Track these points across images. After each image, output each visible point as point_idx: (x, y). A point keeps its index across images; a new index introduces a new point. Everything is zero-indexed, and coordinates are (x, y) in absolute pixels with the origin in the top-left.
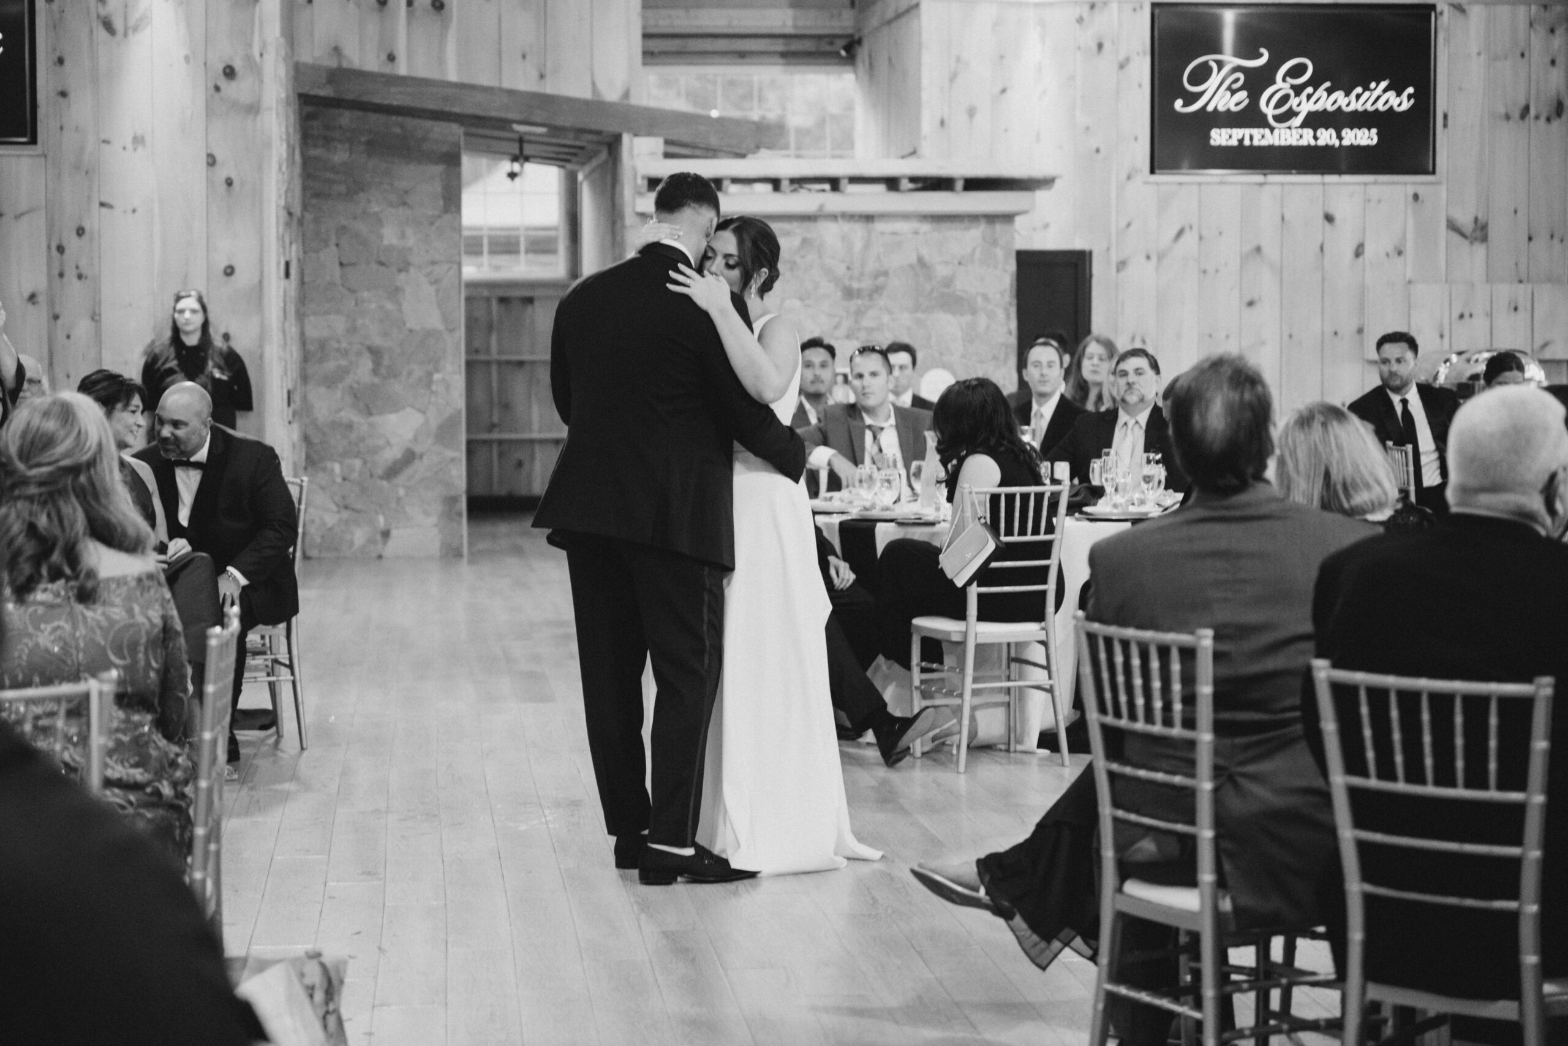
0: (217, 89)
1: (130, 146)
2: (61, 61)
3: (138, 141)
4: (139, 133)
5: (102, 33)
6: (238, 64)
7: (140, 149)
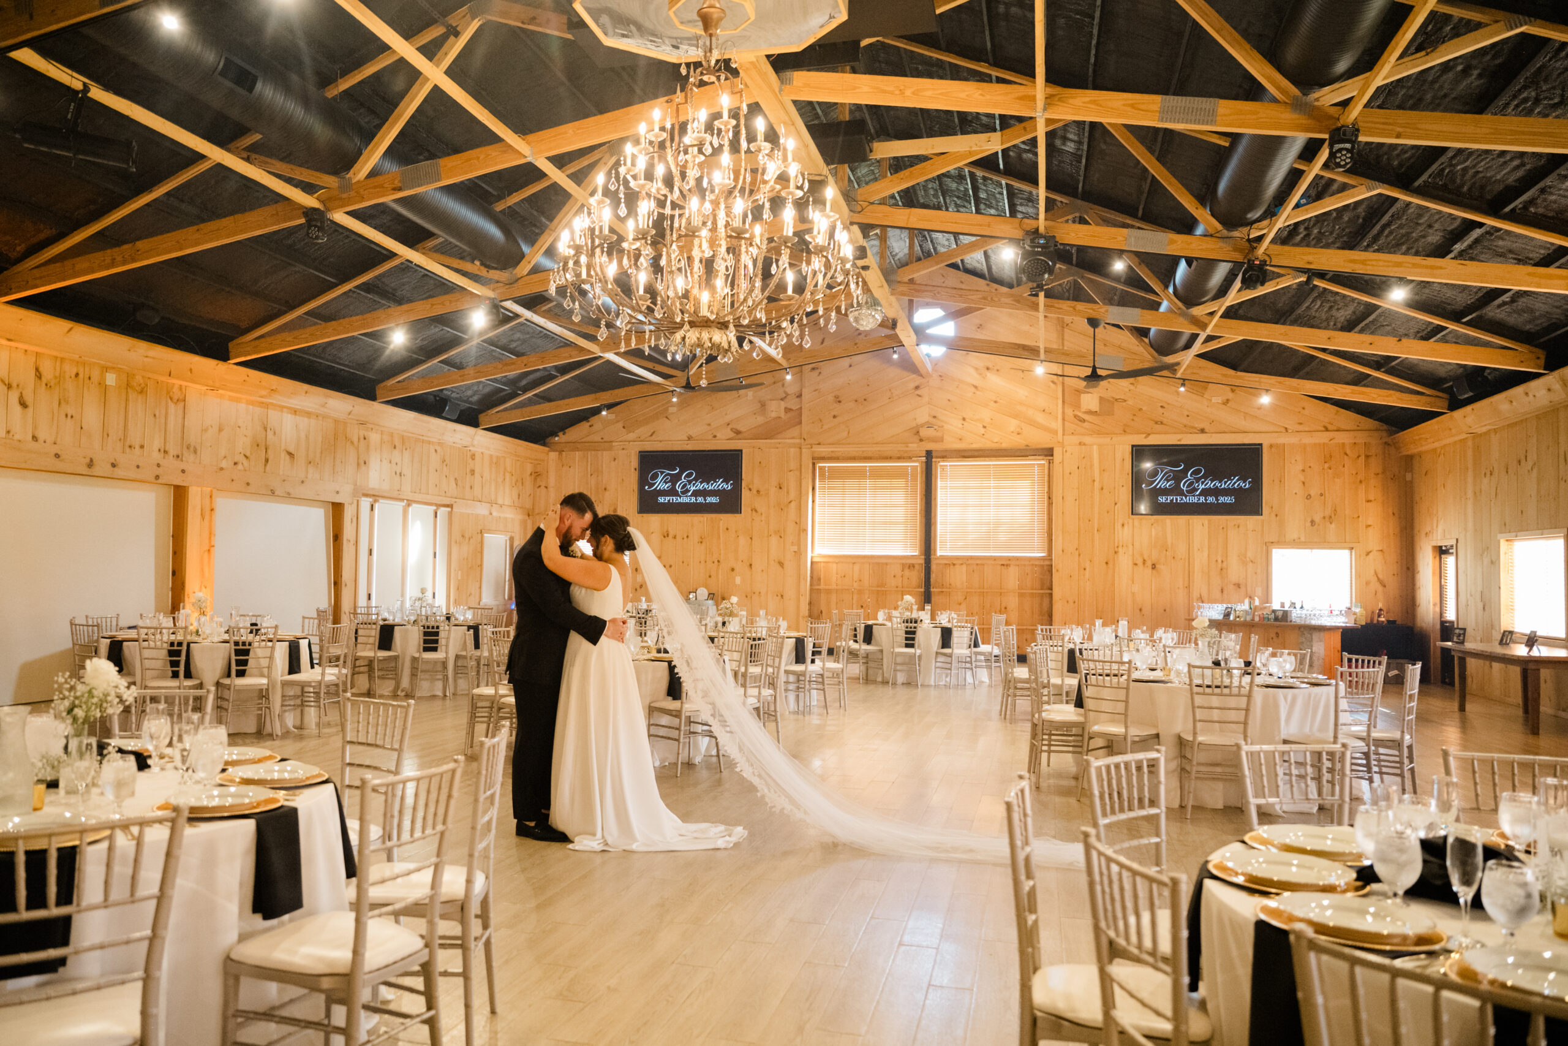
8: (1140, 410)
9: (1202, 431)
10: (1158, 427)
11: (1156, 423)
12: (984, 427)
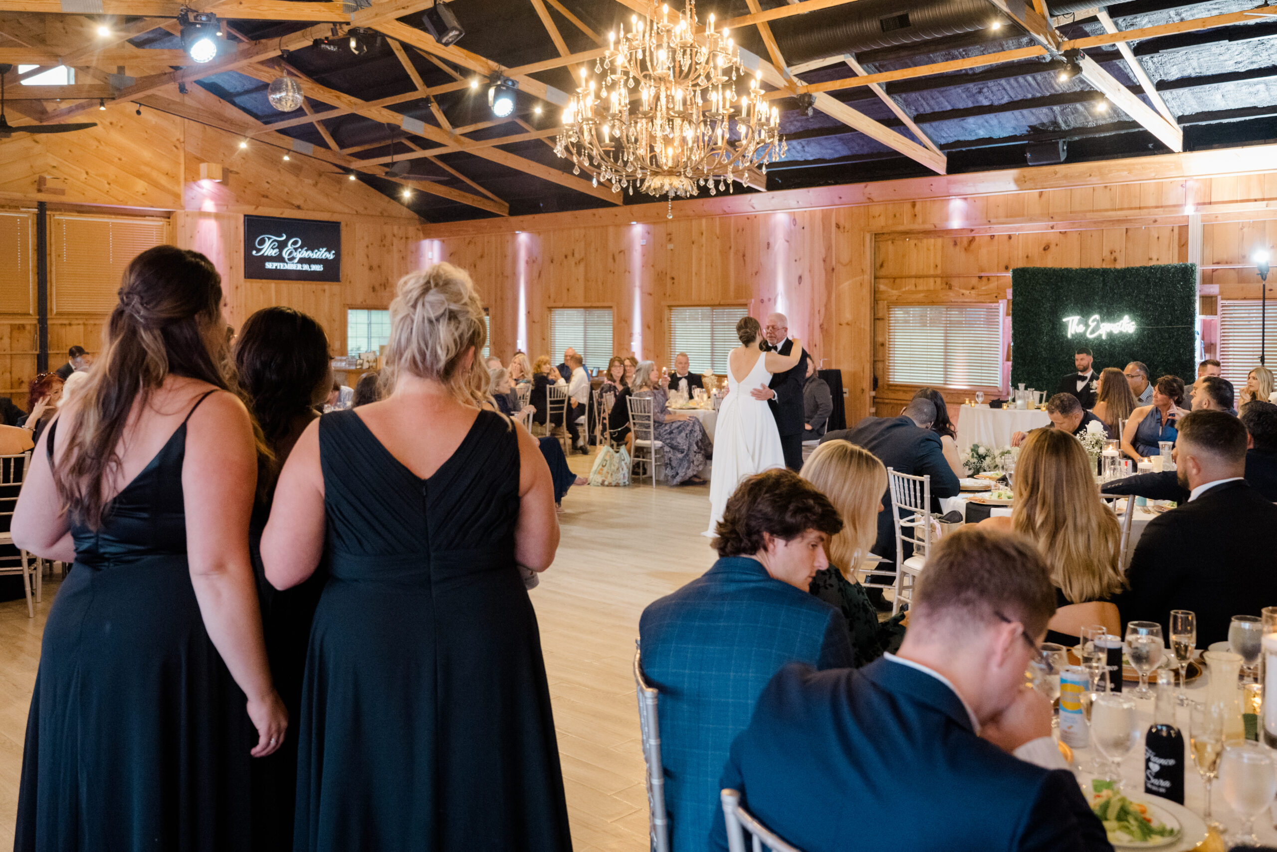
8: (250, 183)
9: (299, 207)
10: (264, 200)
11: (263, 196)
12: (109, 184)
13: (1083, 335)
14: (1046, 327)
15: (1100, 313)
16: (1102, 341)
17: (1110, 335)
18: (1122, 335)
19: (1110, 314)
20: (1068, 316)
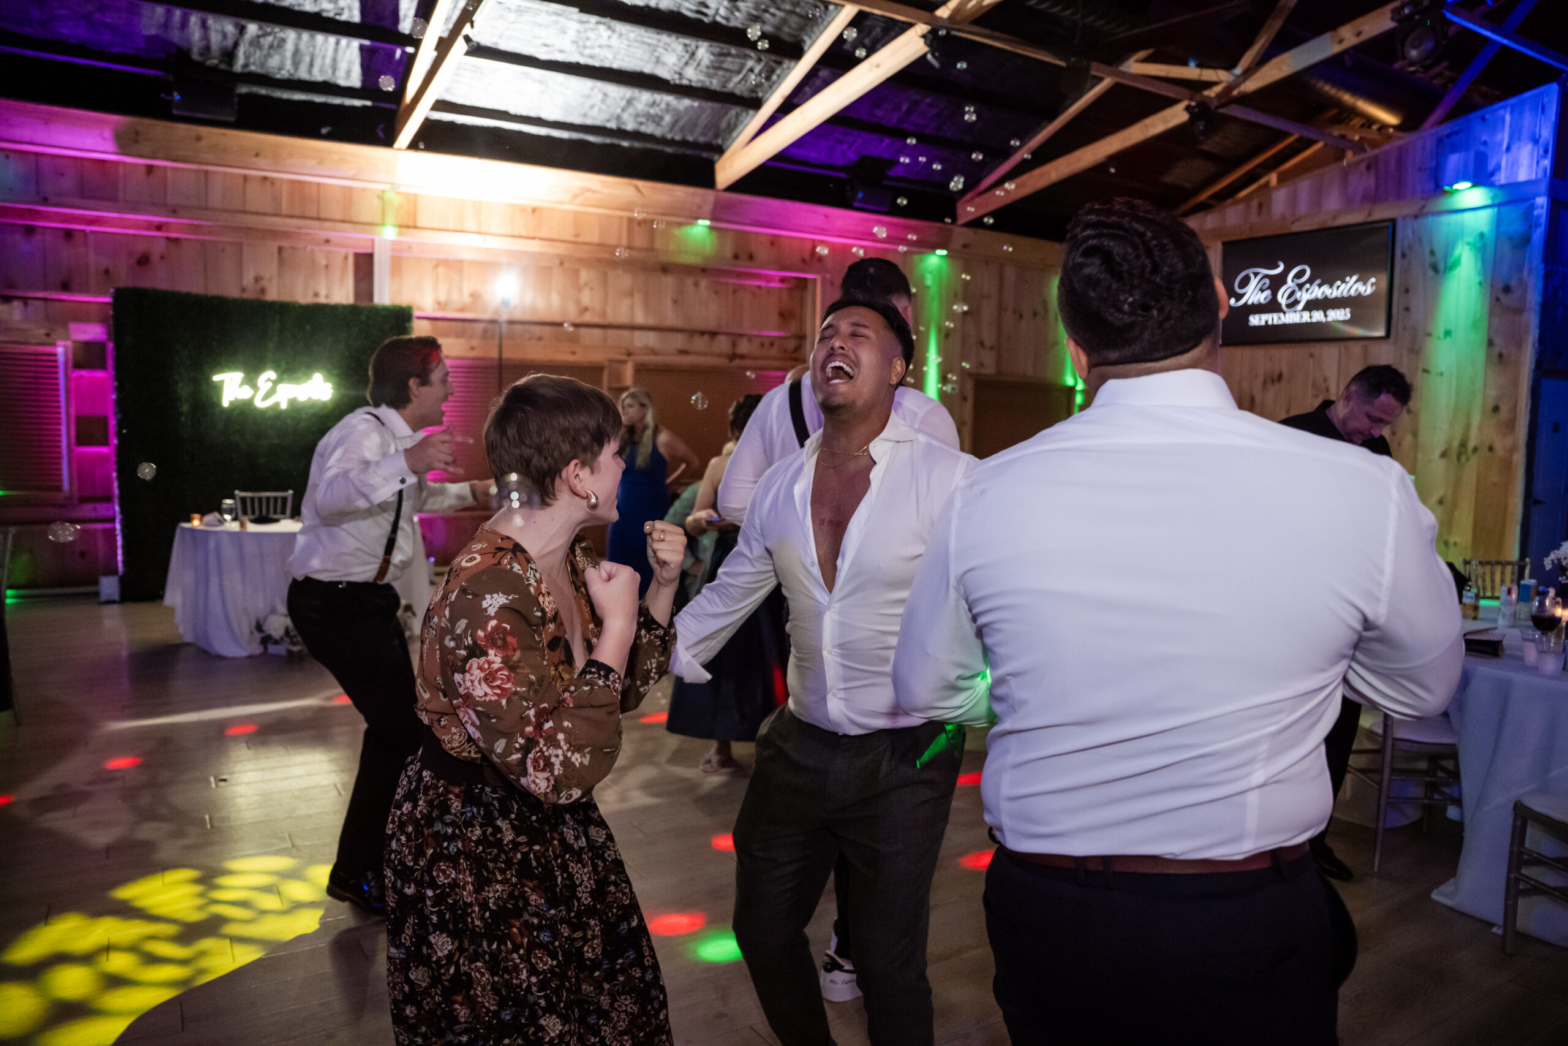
0: (1498, 299)
1: (1442, 336)
2: (1407, 291)
3: (1448, 333)
4: (1448, 328)
5: (1430, 272)
6: (1513, 283)
7: (1448, 339)
13: (250, 402)
14: (184, 390)
15: (276, 369)
16: (282, 412)
17: (292, 402)
18: (312, 405)
19: (290, 370)
20: (222, 371)
